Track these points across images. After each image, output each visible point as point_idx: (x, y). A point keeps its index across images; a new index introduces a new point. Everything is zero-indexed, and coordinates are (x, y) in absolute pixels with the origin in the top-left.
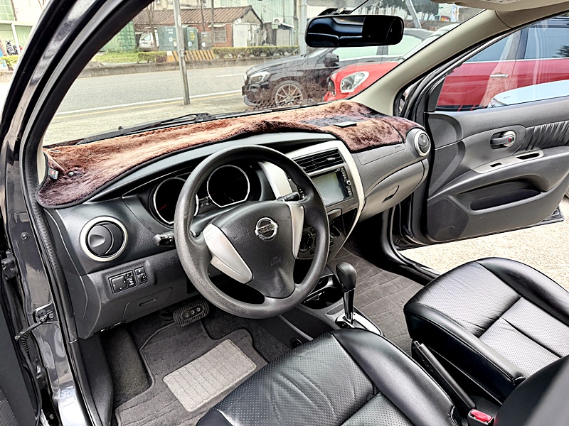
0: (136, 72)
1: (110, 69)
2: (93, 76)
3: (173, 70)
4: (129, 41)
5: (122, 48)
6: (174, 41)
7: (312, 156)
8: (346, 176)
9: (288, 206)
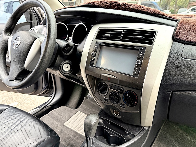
7: (124, 30)
8: (142, 57)
9: (35, 39)
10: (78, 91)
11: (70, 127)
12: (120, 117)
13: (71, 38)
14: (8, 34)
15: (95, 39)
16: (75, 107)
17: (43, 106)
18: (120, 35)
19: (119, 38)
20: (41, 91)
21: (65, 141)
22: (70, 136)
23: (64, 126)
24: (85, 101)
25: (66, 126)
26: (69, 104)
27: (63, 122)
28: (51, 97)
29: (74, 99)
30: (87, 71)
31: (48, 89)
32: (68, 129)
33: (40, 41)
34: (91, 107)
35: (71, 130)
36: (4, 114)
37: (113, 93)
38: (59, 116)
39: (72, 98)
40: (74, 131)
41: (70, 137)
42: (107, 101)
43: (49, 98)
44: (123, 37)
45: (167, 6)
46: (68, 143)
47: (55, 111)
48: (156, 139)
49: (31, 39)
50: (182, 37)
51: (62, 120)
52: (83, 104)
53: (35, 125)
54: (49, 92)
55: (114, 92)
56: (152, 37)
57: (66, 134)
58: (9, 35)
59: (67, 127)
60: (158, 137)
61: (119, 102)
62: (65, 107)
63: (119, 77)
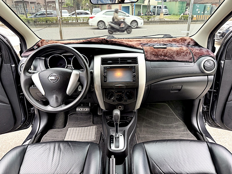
0: (177, 24)
1: (167, 21)
2: (160, 24)
3: (194, 23)
4: (183, 10)
5: (178, 13)
6: (198, 11)
7: (119, 58)
8: (135, 71)
13: (71, 65)
15: (101, 65)
16: (63, 126)
17: (34, 136)
18: (118, 61)
19: (118, 63)
26: (55, 127)
34: (78, 120)
44: (121, 62)
45: (79, 4)
50: (149, 59)
55: (119, 94)
56: (136, 60)
62: (52, 130)
63: (126, 85)
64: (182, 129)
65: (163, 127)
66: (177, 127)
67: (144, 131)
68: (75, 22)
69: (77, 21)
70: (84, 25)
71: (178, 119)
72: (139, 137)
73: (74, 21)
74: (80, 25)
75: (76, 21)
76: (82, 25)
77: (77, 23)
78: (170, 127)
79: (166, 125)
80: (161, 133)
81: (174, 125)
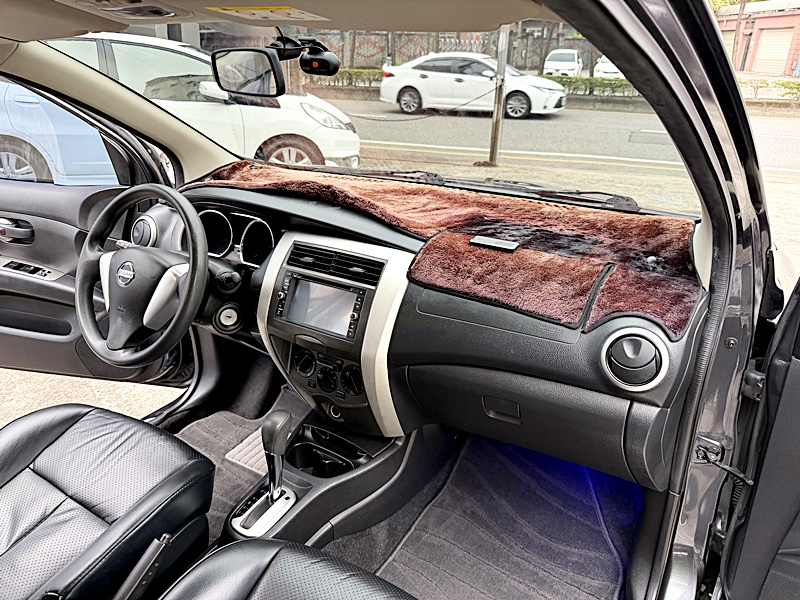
8: (361, 306)
9: (165, 269)
10: (264, 368)
11: (240, 463)
12: (342, 420)
13: (239, 247)
14: (97, 248)
15: (285, 264)
16: (255, 412)
17: (166, 413)
18: (331, 262)
20: (158, 373)
21: (226, 493)
22: (239, 482)
23: (224, 460)
24: (283, 396)
25: (229, 461)
26: (238, 407)
27: (223, 451)
28: (188, 386)
29: (254, 391)
30: (271, 328)
31: (176, 365)
32: (235, 468)
33: (175, 275)
34: (299, 411)
35: (244, 469)
36: (87, 423)
37: (324, 371)
38: (211, 437)
39: (246, 388)
40: (251, 472)
41: (239, 486)
42: (314, 387)
43: (180, 391)
46: (235, 498)
47: (199, 424)
48: (449, 481)
49: (157, 270)
51: (220, 448)
52: (278, 404)
53: (161, 443)
54: (179, 375)
55: (326, 368)
56: (377, 272)
57: (229, 479)
58: (100, 250)
59: (233, 464)
60: (452, 475)
61: (334, 389)
62: (228, 413)
63: (326, 341)
64: (596, 583)
65: (529, 544)
66: (581, 568)
67: (452, 524)
68: (584, 95)
69: (591, 92)
70: (610, 106)
71: (606, 542)
72: (418, 538)
73: (580, 93)
74: (598, 105)
75: (588, 92)
76: (605, 106)
77: (589, 97)
78: (552, 556)
79: (544, 541)
80: (502, 560)
81: (576, 553)
